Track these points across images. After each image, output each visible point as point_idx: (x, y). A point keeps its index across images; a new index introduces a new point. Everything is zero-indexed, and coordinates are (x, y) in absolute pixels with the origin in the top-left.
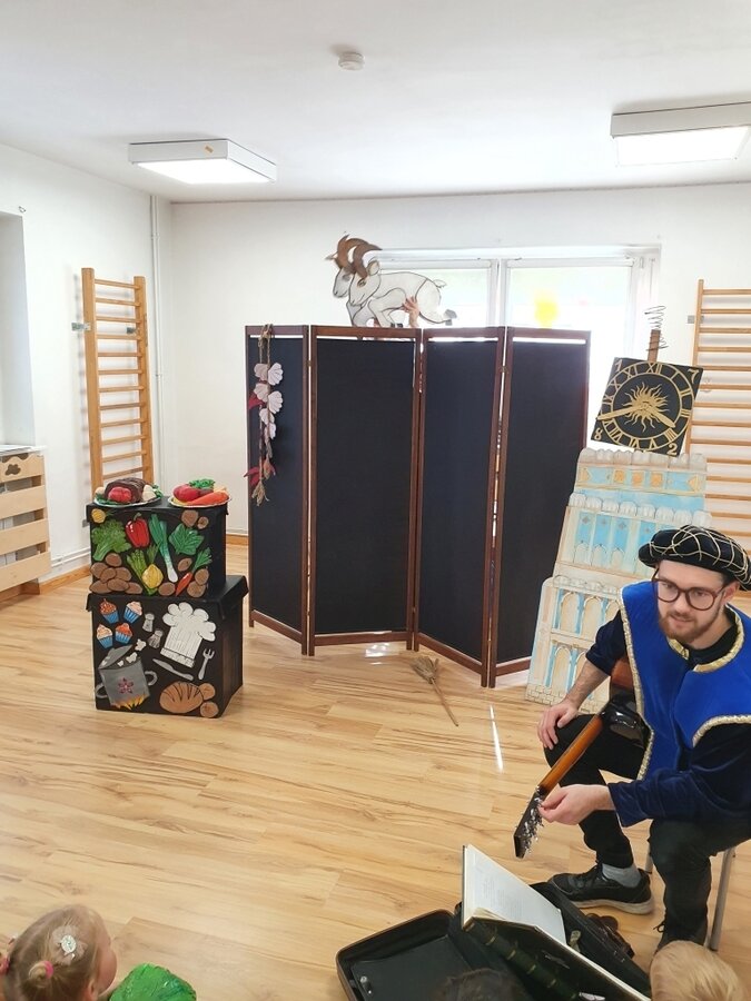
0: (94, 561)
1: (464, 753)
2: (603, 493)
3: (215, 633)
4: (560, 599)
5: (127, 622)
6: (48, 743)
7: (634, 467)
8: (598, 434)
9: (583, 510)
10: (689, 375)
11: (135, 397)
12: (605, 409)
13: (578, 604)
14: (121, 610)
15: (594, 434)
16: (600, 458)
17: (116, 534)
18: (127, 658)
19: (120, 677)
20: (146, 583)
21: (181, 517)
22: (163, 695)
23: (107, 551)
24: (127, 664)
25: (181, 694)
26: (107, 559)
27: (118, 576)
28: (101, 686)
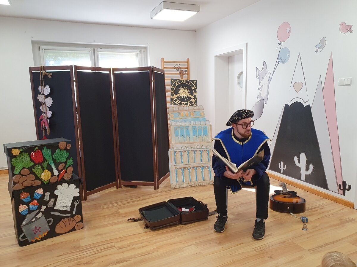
0: (14, 175)
3: (79, 192)
4: (175, 154)
5: (35, 199)
10: (194, 83)
13: (180, 155)
14: (32, 194)
17: (25, 159)
18: (37, 216)
19: (33, 226)
20: (44, 179)
21: (58, 146)
22: (57, 227)
23: (21, 168)
24: (37, 219)
25: (65, 224)
26: (21, 172)
27: (28, 179)
28: (23, 234)
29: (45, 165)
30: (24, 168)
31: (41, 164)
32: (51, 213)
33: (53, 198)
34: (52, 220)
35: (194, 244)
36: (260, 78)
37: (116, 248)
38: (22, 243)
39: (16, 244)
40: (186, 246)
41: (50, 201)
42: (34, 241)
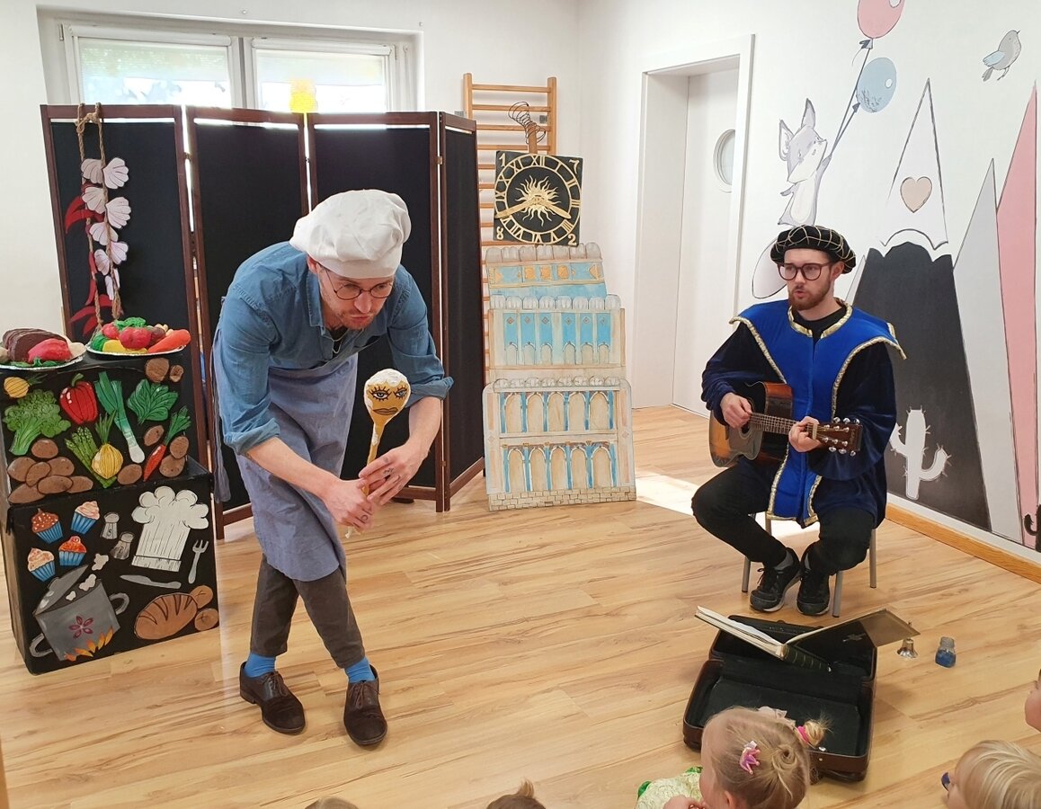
0: (12, 457)
3: (207, 517)
4: (502, 403)
5: (77, 534)
9: (505, 311)
14: (66, 519)
17: (46, 411)
18: (82, 586)
20: (100, 472)
21: (145, 371)
22: (140, 621)
23: (33, 438)
24: (81, 594)
25: (165, 611)
26: (34, 451)
27: (54, 472)
28: (41, 638)
29: (103, 429)
30: (41, 437)
31: (91, 425)
32: (123, 577)
33: (128, 531)
34: (127, 600)
35: (561, 688)
36: (790, 159)
37: (322, 692)
38: (38, 665)
39: (20, 667)
40: (539, 693)
41: (120, 542)
42: (73, 658)
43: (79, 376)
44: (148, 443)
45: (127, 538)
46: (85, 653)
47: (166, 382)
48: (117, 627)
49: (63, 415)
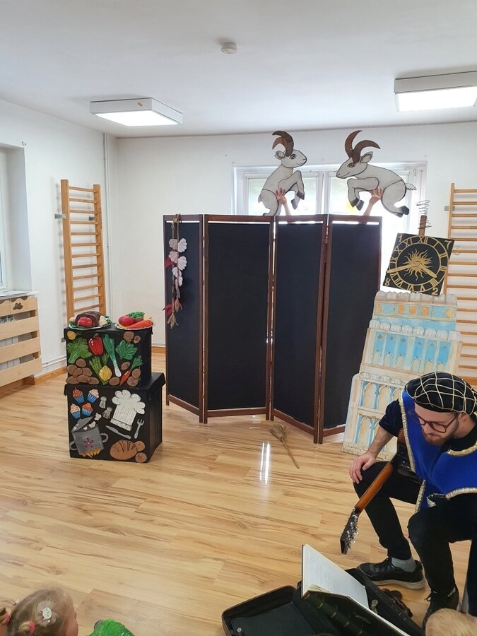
0: (68, 364)
1: (302, 486)
2: (391, 320)
3: (144, 409)
4: (364, 387)
5: (89, 402)
6: (40, 479)
7: (410, 303)
8: (387, 282)
9: (378, 331)
10: (445, 244)
11: (94, 260)
12: (392, 266)
13: (375, 391)
14: (86, 394)
15: (385, 282)
16: (389, 297)
17: (83, 347)
18: (90, 425)
19: (85, 436)
20: (102, 377)
21: (123, 336)
22: (112, 448)
23: (76, 357)
24: (89, 429)
25: (123, 448)
26: (77, 363)
27: (84, 373)
28: (73, 442)
29: (105, 359)
30: (80, 358)
31: (100, 356)
32: (107, 426)
33: (110, 406)
34: (107, 437)
41: (106, 410)
42: (85, 456)
43: (97, 334)
44: (123, 369)
45: (109, 410)
46: (89, 455)
47: (132, 342)
48: (102, 448)
49: (90, 350)
